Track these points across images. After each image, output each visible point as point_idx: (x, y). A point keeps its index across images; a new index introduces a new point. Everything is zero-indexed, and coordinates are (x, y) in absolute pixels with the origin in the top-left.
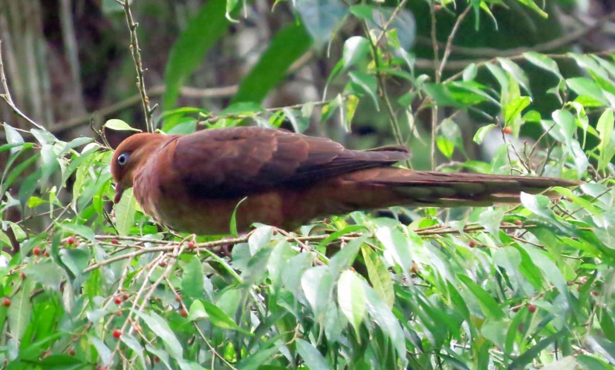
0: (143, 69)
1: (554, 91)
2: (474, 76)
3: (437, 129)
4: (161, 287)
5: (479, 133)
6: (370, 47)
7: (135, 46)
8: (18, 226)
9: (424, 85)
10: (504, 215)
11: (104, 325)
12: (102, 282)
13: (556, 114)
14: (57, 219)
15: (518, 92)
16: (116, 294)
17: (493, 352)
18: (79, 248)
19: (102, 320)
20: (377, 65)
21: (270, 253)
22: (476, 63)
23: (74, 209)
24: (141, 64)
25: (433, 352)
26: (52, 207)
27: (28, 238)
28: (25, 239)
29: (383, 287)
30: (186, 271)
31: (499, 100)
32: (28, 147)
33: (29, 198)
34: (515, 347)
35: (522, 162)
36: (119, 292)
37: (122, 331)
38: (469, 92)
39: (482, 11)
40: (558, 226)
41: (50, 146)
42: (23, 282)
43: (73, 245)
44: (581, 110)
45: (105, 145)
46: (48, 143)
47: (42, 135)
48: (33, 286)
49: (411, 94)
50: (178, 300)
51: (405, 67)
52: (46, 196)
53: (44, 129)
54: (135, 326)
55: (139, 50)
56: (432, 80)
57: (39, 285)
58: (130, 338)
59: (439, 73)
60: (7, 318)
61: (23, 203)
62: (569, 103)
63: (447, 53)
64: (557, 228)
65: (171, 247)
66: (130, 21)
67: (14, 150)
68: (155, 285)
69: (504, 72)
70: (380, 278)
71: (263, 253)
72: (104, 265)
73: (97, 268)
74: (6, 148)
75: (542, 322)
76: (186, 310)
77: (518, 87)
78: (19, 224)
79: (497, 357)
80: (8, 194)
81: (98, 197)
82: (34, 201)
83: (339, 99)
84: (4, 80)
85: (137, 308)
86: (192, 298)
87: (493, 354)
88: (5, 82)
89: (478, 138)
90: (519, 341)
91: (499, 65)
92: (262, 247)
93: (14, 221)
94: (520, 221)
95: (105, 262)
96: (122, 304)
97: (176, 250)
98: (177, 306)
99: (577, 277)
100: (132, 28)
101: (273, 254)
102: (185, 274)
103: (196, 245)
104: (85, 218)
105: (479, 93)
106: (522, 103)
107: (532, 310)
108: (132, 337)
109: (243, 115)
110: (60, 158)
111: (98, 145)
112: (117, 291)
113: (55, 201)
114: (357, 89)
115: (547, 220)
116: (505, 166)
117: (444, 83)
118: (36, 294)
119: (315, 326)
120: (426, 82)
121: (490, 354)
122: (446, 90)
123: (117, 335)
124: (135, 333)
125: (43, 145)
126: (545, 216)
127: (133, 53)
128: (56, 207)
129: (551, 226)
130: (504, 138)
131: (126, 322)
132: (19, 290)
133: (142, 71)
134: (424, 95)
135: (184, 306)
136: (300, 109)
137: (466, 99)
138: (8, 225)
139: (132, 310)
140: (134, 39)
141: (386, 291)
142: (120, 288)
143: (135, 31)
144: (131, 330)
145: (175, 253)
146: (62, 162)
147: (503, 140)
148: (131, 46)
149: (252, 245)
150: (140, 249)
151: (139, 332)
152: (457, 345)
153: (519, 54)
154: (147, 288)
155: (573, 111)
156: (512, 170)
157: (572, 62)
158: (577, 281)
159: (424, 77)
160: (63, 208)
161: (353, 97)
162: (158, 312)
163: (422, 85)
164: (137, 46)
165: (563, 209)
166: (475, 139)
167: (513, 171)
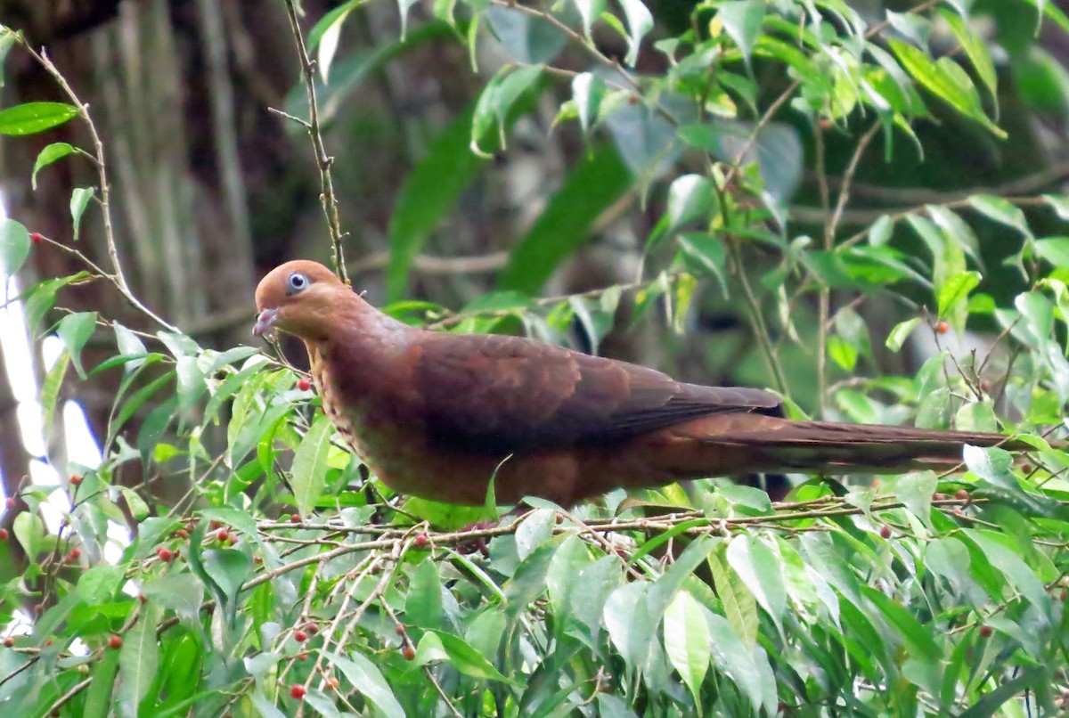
0: (341, 233)
1: (1016, 261)
2: (887, 236)
3: (829, 325)
4: (373, 610)
5: (895, 334)
6: (714, 192)
7: (328, 195)
8: (135, 495)
9: (804, 253)
10: (937, 482)
11: (278, 677)
12: (276, 601)
13: (1021, 300)
14: (200, 481)
15: (962, 263)
16: (297, 625)
17: (924, 697)
18: (236, 547)
19: (274, 669)
20: (726, 221)
21: (550, 559)
22: (890, 215)
23: (229, 464)
24: (338, 226)
25: (825, 702)
26: (193, 462)
27: (153, 513)
28: (149, 516)
29: (740, 608)
30: (412, 585)
31: (929, 277)
32: (154, 359)
33: (155, 446)
34: (959, 689)
35: (968, 383)
36: (303, 620)
37: (305, 687)
38: (878, 264)
39: (897, 130)
40: (1027, 501)
41: (190, 359)
42: (143, 609)
43: (226, 542)
44: (1064, 292)
45: (279, 360)
46: (186, 354)
47: (175, 340)
48: (160, 612)
49: (783, 268)
50: (400, 633)
51: (771, 225)
52: (185, 444)
53: (179, 332)
54: (327, 678)
55: (335, 202)
56: (818, 245)
57: (170, 612)
58: (321, 697)
59: (831, 232)
60: (118, 668)
61: (145, 454)
62: (1044, 281)
63: (843, 198)
64: (1027, 505)
65: (388, 542)
66: (319, 152)
67: (130, 365)
68: (362, 608)
69: (938, 230)
70: (734, 591)
71: (539, 556)
72: (278, 575)
73: (267, 580)
74: (118, 363)
75: (1002, 652)
76: (412, 647)
77: (963, 255)
78: (138, 491)
79: (929, 705)
80: (121, 441)
81: (266, 444)
82: (163, 452)
83: (663, 281)
84: (112, 252)
85: (331, 647)
86: (423, 629)
87: (924, 701)
88: (115, 255)
89: (893, 341)
90: (967, 678)
91: (928, 217)
92: (539, 545)
93: (130, 486)
94: (963, 492)
95: (280, 569)
96: (307, 640)
97: (396, 547)
98: (398, 644)
99: (1061, 578)
100: (324, 166)
101: (555, 558)
102: (411, 589)
103: (430, 539)
104: (246, 480)
105: (895, 266)
106: (965, 282)
107: (986, 632)
108: (324, 695)
109: (502, 312)
110: (209, 378)
111: (268, 360)
112: (299, 620)
113: (199, 452)
114: (693, 264)
115: (1009, 492)
116: (940, 390)
117: (838, 249)
118: (166, 627)
119: (629, 669)
120: (806, 248)
121: (918, 700)
122: (839, 263)
123: (298, 694)
124: (328, 689)
125: (177, 357)
126: (1004, 485)
127: (324, 207)
128: (199, 460)
129: (1015, 501)
130: (937, 341)
131: (314, 671)
132: (136, 619)
133: (340, 236)
134: (803, 271)
135: (410, 641)
136: (597, 298)
137: (874, 276)
138: (120, 492)
139: (323, 652)
140: (326, 185)
141: (744, 614)
142: (305, 613)
143: (328, 171)
144: (322, 684)
145: (394, 553)
146: (212, 385)
147: (935, 344)
148: (322, 195)
149: (522, 543)
150: (337, 546)
151: (335, 689)
152: (864, 685)
153: (963, 198)
154: (349, 614)
155: (1049, 293)
156: (951, 395)
157: (1049, 211)
158: (1060, 583)
159: (804, 240)
160: (210, 462)
161: (685, 277)
162: (368, 653)
163: (800, 254)
164: (332, 195)
165: (1035, 459)
166: (888, 343)
167: (953, 398)
